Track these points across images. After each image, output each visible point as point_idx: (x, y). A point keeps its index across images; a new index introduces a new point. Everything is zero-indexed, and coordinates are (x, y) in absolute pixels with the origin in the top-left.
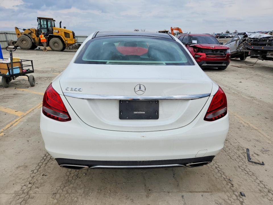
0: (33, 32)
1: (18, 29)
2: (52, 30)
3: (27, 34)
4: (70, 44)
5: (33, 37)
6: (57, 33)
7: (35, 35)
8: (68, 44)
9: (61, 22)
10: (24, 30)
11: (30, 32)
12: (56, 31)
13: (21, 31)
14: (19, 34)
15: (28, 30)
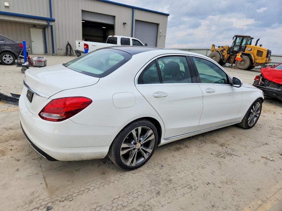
0: (225, 50)
1: (214, 46)
2: (244, 48)
3: (219, 51)
4: (259, 63)
5: (224, 54)
6: (249, 51)
7: (226, 52)
8: (257, 63)
9: (258, 40)
10: (219, 47)
11: (222, 49)
12: (249, 49)
13: (216, 48)
14: (213, 51)
15: (222, 47)
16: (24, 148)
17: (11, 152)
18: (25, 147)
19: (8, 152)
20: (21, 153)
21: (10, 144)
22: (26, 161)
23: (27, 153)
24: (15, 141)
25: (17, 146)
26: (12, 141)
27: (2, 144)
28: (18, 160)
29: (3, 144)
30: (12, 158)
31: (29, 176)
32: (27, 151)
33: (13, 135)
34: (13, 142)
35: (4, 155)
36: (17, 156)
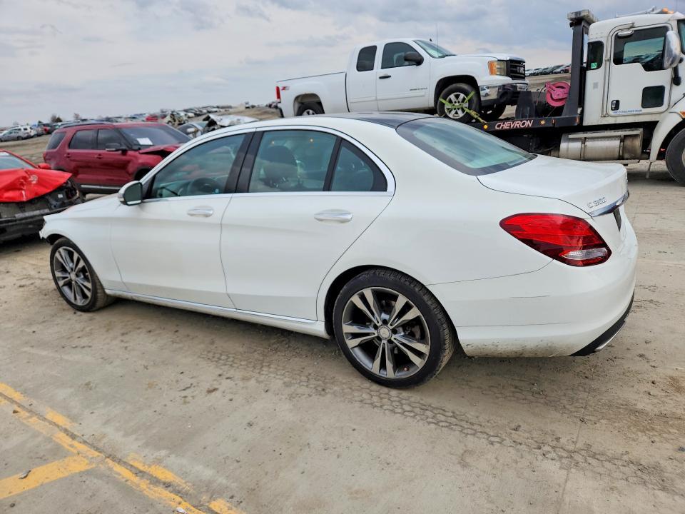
16: (621, 376)
17: (654, 378)
18: (618, 376)
19: (662, 380)
20: (633, 368)
21: (656, 401)
22: (628, 349)
23: (618, 362)
24: (640, 406)
25: (636, 387)
26: (649, 408)
27: (679, 412)
28: (641, 356)
29: (674, 410)
30: (653, 364)
31: (630, 328)
32: (617, 365)
33: (639, 433)
34: (643, 404)
35: (672, 378)
36: (642, 366)
